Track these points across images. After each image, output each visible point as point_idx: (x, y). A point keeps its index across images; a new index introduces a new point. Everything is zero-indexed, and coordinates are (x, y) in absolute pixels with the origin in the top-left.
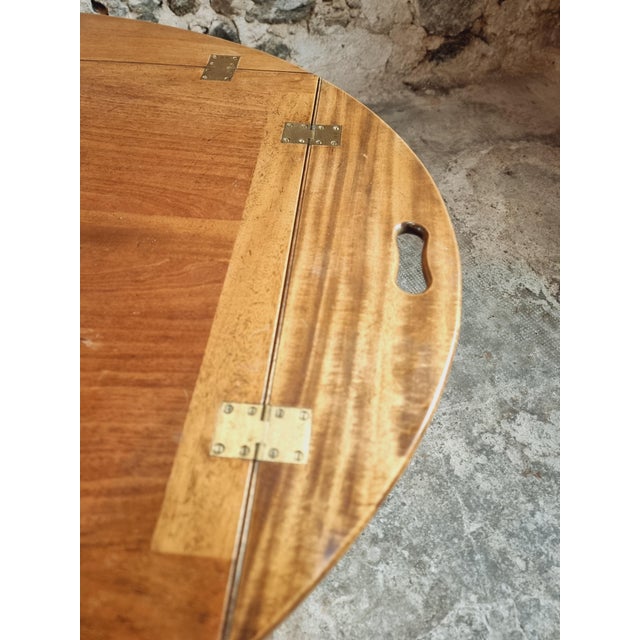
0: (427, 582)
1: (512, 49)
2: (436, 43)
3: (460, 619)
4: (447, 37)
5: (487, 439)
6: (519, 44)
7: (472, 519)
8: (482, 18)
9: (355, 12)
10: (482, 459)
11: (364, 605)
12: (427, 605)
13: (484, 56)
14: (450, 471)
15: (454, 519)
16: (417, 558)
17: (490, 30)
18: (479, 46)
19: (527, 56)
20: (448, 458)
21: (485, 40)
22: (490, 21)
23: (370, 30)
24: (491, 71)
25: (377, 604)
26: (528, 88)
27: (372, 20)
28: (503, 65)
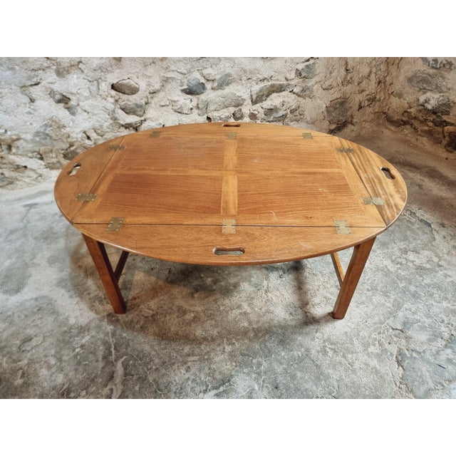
0: (392, 300)
1: (364, 127)
2: (333, 127)
3: (406, 310)
4: (338, 124)
5: (399, 260)
6: (367, 125)
7: (401, 283)
8: (352, 116)
9: (302, 117)
10: (399, 266)
11: (371, 307)
12: (393, 306)
13: (353, 130)
14: (388, 270)
15: (395, 283)
16: (385, 294)
17: (355, 121)
18: (350, 127)
19: (371, 130)
20: (386, 266)
21: (352, 124)
22: (355, 117)
23: (307, 123)
24: (357, 137)
25: (376, 307)
26: (374, 143)
27: (309, 119)
28: (361, 134)
